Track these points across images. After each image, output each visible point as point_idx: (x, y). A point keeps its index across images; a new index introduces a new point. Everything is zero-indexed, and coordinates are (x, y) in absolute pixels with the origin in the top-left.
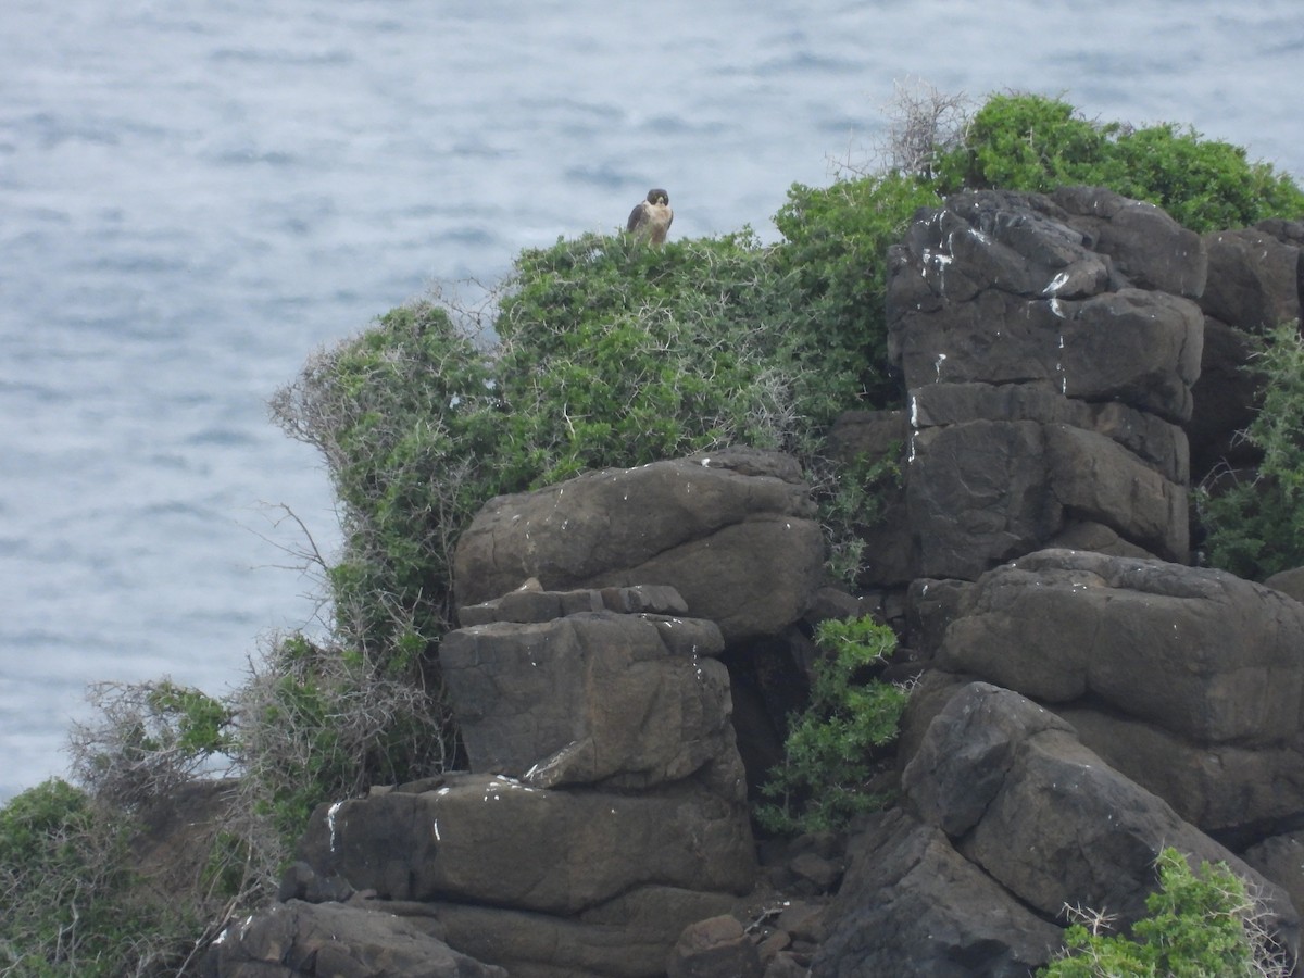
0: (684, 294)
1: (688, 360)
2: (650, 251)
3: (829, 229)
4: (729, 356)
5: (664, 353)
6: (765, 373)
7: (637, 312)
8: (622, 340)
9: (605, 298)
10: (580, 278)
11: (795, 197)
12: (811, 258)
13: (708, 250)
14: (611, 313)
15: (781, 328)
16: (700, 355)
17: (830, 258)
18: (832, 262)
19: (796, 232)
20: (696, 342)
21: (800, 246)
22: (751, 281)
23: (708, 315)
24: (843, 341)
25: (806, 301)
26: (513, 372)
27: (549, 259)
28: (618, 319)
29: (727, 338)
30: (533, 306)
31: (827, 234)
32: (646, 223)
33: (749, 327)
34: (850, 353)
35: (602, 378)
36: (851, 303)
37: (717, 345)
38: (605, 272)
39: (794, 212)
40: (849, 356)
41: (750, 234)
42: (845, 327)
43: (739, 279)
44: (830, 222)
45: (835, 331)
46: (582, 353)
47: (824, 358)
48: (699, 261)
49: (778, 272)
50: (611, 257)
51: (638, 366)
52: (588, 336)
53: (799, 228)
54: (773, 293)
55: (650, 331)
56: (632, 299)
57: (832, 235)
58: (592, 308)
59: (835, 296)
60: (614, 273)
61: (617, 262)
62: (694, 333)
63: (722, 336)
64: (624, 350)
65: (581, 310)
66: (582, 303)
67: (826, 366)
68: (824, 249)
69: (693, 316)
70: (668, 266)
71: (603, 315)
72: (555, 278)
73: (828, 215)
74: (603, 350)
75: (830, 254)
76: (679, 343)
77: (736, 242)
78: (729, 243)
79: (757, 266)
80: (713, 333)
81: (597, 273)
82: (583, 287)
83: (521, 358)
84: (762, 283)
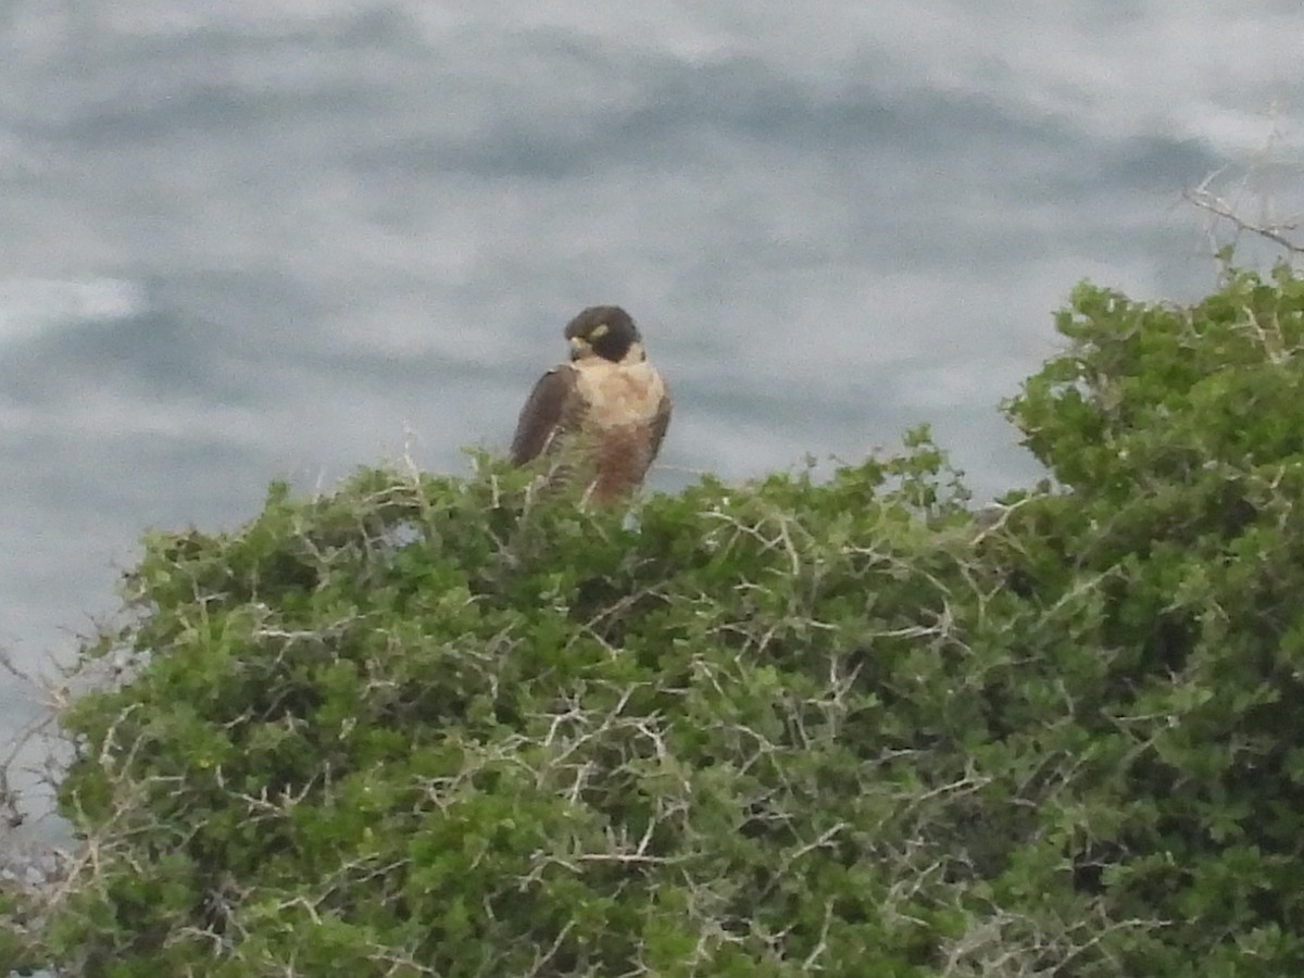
0: (703, 670)
1: (724, 891)
2: (585, 524)
3: (1198, 442)
4: (861, 876)
5: (633, 870)
6: (977, 933)
7: (544, 732)
8: (490, 826)
9: (430, 684)
10: (340, 620)
11: (1084, 335)
12: (1139, 539)
13: (784, 519)
14: (454, 736)
15: (1037, 783)
16: (762, 874)
17: (1202, 540)
18: (1209, 555)
19: (1089, 453)
20: (751, 830)
21: (1099, 505)
22: (928, 622)
23: (786, 740)
24: (1247, 825)
25: (1123, 685)
26: (108, 941)
27: (238, 559)
28: (478, 757)
29: (850, 817)
30: (183, 716)
31: (1195, 461)
32: (576, 427)
33: (927, 779)
34: (1275, 859)
35: (422, 956)
36: (1274, 697)
37: (822, 840)
38: (423, 598)
39: (1081, 385)
40: (1269, 872)
41: (932, 463)
42: (1253, 779)
43: (887, 614)
44: (1201, 422)
45: (1217, 791)
46: (355, 873)
47: (1187, 881)
48: (753, 559)
49: (1024, 593)
50: (450, 545)
51: (547, 912)
52: (373, 818)
53: (1099, 440)
54: (1005, 659)
55: (586, 795)
56: (526, 687)
57: (1210, 464)
58: (387, 720)
59: (1221, 671)
60: (458, 599)
61: (471, 560)
62: (741, 802)
63: (834, 811)
64: (497, 862)
65: (348, 726)
66: (350, 704)
67: (1195, 906)
68: (1182, 510)
69: (736, 745)
70: (648, 575)
71: (423, 743)
72: (259, 622)
73: (1196, 396)
74: (426, 861)
75: (1205, 526)
76: (692, 835)
77: (880, 492)
78: (855, 497)
79: (949, 571)
80: (808, 800)
81: (401, 607)
82: (352, 649)
83: (133, 892)
84: (967, 628)
